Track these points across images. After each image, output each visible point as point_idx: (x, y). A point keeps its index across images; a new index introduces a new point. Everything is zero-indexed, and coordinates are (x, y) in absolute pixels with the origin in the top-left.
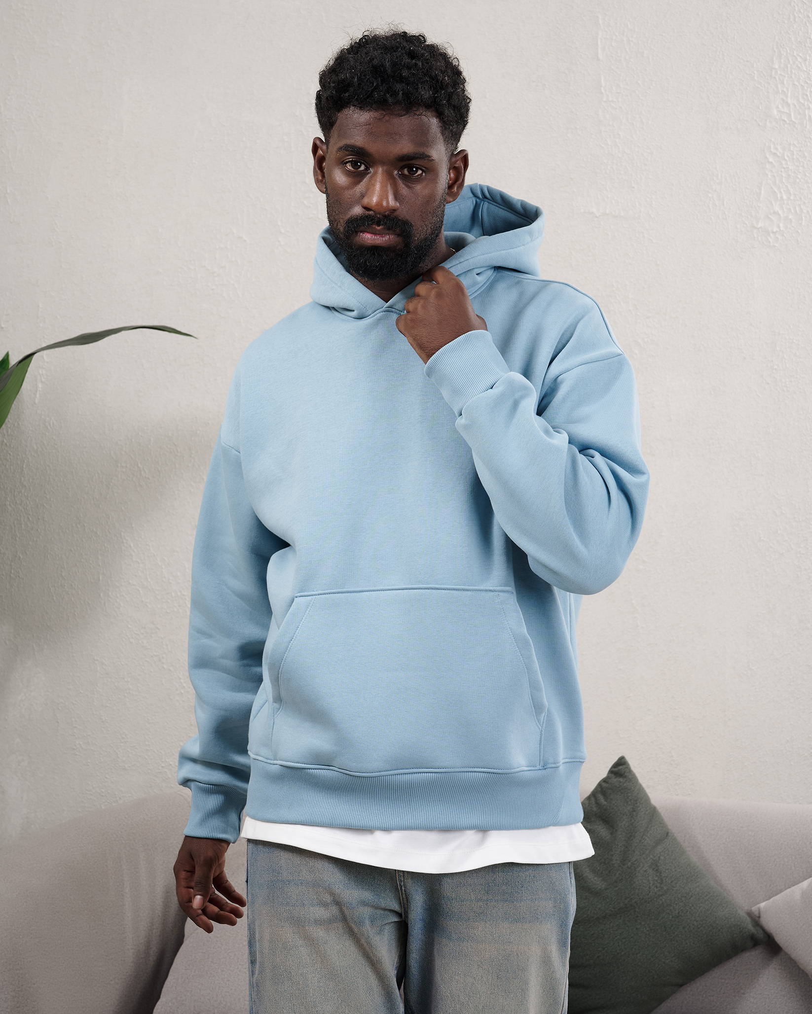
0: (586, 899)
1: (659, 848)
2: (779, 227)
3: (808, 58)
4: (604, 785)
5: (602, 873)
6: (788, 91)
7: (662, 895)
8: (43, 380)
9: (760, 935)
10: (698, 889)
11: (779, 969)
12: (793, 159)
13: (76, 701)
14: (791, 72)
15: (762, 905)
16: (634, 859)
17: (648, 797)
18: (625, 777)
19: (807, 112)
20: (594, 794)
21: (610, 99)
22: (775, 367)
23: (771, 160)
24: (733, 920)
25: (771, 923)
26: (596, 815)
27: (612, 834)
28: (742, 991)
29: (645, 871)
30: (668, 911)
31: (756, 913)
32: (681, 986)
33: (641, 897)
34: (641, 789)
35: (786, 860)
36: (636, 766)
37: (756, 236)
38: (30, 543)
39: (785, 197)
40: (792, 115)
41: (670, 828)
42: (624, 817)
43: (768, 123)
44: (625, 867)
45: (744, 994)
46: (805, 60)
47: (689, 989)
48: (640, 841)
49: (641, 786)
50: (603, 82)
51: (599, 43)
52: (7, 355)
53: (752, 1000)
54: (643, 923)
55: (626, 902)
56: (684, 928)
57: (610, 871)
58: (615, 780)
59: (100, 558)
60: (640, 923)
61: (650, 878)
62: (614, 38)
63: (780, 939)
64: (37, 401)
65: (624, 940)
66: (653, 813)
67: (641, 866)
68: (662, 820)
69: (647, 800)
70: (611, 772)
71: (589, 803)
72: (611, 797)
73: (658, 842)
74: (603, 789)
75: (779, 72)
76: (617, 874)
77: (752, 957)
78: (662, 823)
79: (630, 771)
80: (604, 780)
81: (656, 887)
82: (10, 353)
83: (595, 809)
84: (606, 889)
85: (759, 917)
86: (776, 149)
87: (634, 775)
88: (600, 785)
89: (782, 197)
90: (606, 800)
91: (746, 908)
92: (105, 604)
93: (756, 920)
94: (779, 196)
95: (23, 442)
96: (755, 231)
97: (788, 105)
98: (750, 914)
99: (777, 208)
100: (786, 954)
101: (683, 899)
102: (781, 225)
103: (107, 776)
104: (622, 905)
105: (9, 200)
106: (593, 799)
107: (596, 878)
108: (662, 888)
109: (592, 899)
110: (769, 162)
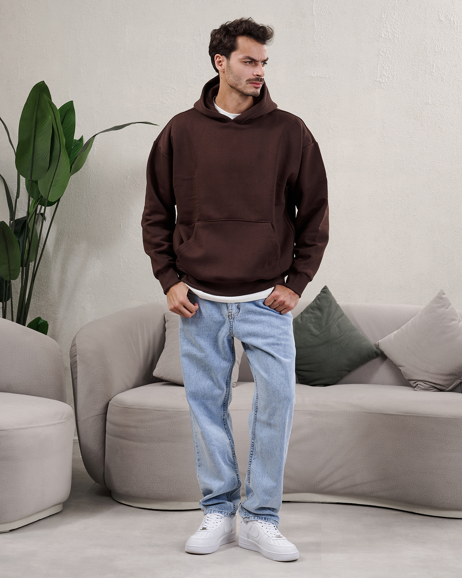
0: (312, 338)
1: (340, 319)
2: (385, 80)
3: (396, 13)
4: (319, 296)
5: (318, 329)
6: (388, 26)
7: (341, 337)
8: (97, 146)
9: (379, 352)
10: (355, 335)
11: (387, 365)
12: (390, 53)
13: (113, 273)
14: (389, 19)
15: (380, 341)
16: (330, 323)
17: (336, 300)
18: (327, 293)
19: (395, 34)
20: (315, 300)
21: (318, 31)
22: (385, 136)
23: (382, 54)
24: (368, 346)
25: (383, 347)
26: (316, 307)
27: (322, 314)
28: (373, 374)
29: (335, 328)
30: (343, 342)
31: (378, 344)
32: (349, 371)
33: (333, 337)
34: (333, 297)
35: (389, 324)
36: (330, 289)
37: (376, 84)
38: (93, 211)
39: (387, 69)
40: (390, 36)
41: (344, 312)
42: (326, 308)
43: (380, 40)
44: (327, 326)
45: (373, 375)
46: (395, 14)
47: (353, 374)
48: (333, 317)
49: (333, 296)
50: (315, 24)
51: (314, 9)
52: (82, 136)
53: (377, 377)
54: (334, 347)
55: (328, 339)
56: (349, 349)
57: (321, 328)
58: (323, 294)
59: (121, 216)
60: (333, 347)
61: (336, 330)
62: (319, 6)
63: (386, 353)
64: (94, 155)
65: (327, 353)
66: (338, 306)
67: (333, 325)
68: (341, 309)
69: (335, 302)
70: (321, 291)
71: (313, 303)
72: (322, 301)
73: (339, 317)
74: (318, 298)
75: (384, 19)
76: (324, 329)
77: (377, 361)
78: (341, 310)
79: (329, 291)
80: (319, 295)
81: (339, 334)
82: (83, 136)
83: (315, 305)
84: (320, 334)
85: (379, 346)
86: (384, 49)
87: (330, 292)
88: (317, 296)
89: (386, 69)
90: (319, 302)
91: (374, 343)
92: (123, 234)
93: (377, 346)
94: (385, 68)
95: (89, 171)
96: (376, 82)
97: (388, 32)
98: (375, 345)
99: (384, 73)
100: (389, 359)
101: (349, 338)
102: (386, 80)
103: (125, 302)
104: (326, 340)
105: (82, 75)
106: (315, 302)
107: (316, 331)
108: (341, 334)
109: (314, 338)
110: (381, 55)
